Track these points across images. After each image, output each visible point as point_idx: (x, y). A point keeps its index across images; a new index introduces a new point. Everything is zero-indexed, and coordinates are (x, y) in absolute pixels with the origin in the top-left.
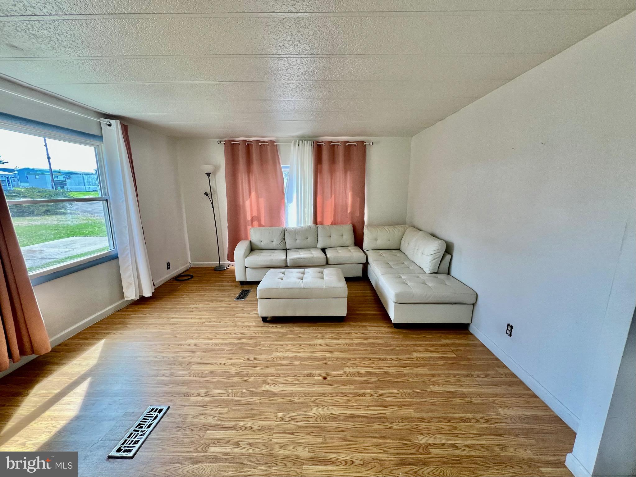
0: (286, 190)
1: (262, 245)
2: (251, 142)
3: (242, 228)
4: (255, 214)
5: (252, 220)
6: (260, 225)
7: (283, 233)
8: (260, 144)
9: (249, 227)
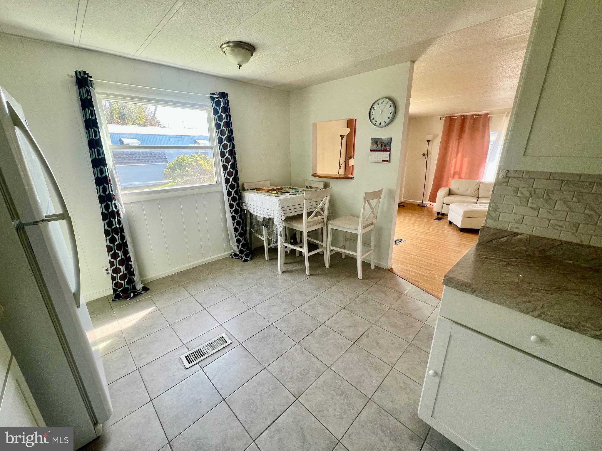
0: (489, 152)
1: (459, 192)
2: (467, 116)
3: (445, 179)
4: (458, 169)
5: (454, 174)
6: (460, 178)
7: (478, 185)
8: (474, 117)
9: (451, 179)
